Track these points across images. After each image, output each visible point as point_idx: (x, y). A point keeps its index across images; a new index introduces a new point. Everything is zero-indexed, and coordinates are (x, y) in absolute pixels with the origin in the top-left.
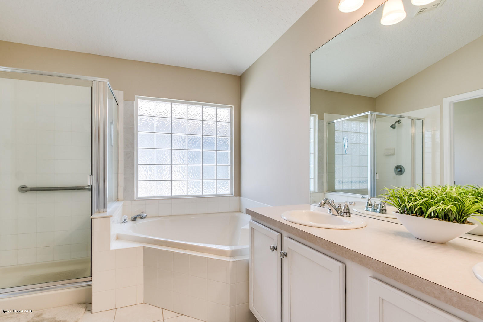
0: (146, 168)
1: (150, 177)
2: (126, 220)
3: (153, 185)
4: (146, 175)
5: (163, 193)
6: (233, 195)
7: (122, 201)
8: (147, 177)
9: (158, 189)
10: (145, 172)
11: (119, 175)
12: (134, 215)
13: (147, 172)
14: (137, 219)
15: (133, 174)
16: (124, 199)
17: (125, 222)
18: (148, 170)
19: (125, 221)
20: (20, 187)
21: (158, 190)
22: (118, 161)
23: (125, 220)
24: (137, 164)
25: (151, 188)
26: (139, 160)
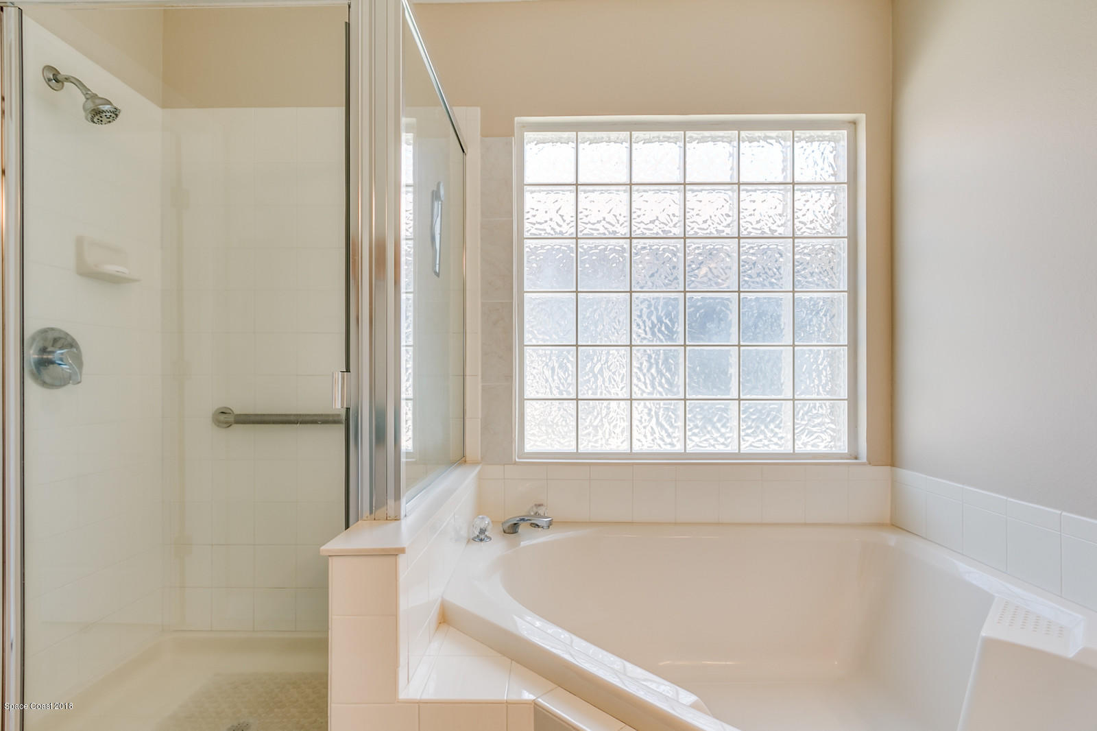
0: (550, 360)
1: (562, 388)
2: (486, 533)
3: (572, 416)
4: (550, 380)
5: (604, 441)
6: (863, 458)
7: (475, 463)
8: (551, 388)
9: (586, 428)
10: (546, 372)
11: (468, 379)
12: (513, 514)
13: (553, 369)
14: (521, 529)
15: (509, 377)
16: (482, 458)
17: (481, 540)
18: (556, 365)
19: (481, 536)
20: (216, 411)
21: (587, 431)
22: (464, 333)
23: (482, 531)
24: (522, 345)
25: (564, 423)
26: (529, 332)
